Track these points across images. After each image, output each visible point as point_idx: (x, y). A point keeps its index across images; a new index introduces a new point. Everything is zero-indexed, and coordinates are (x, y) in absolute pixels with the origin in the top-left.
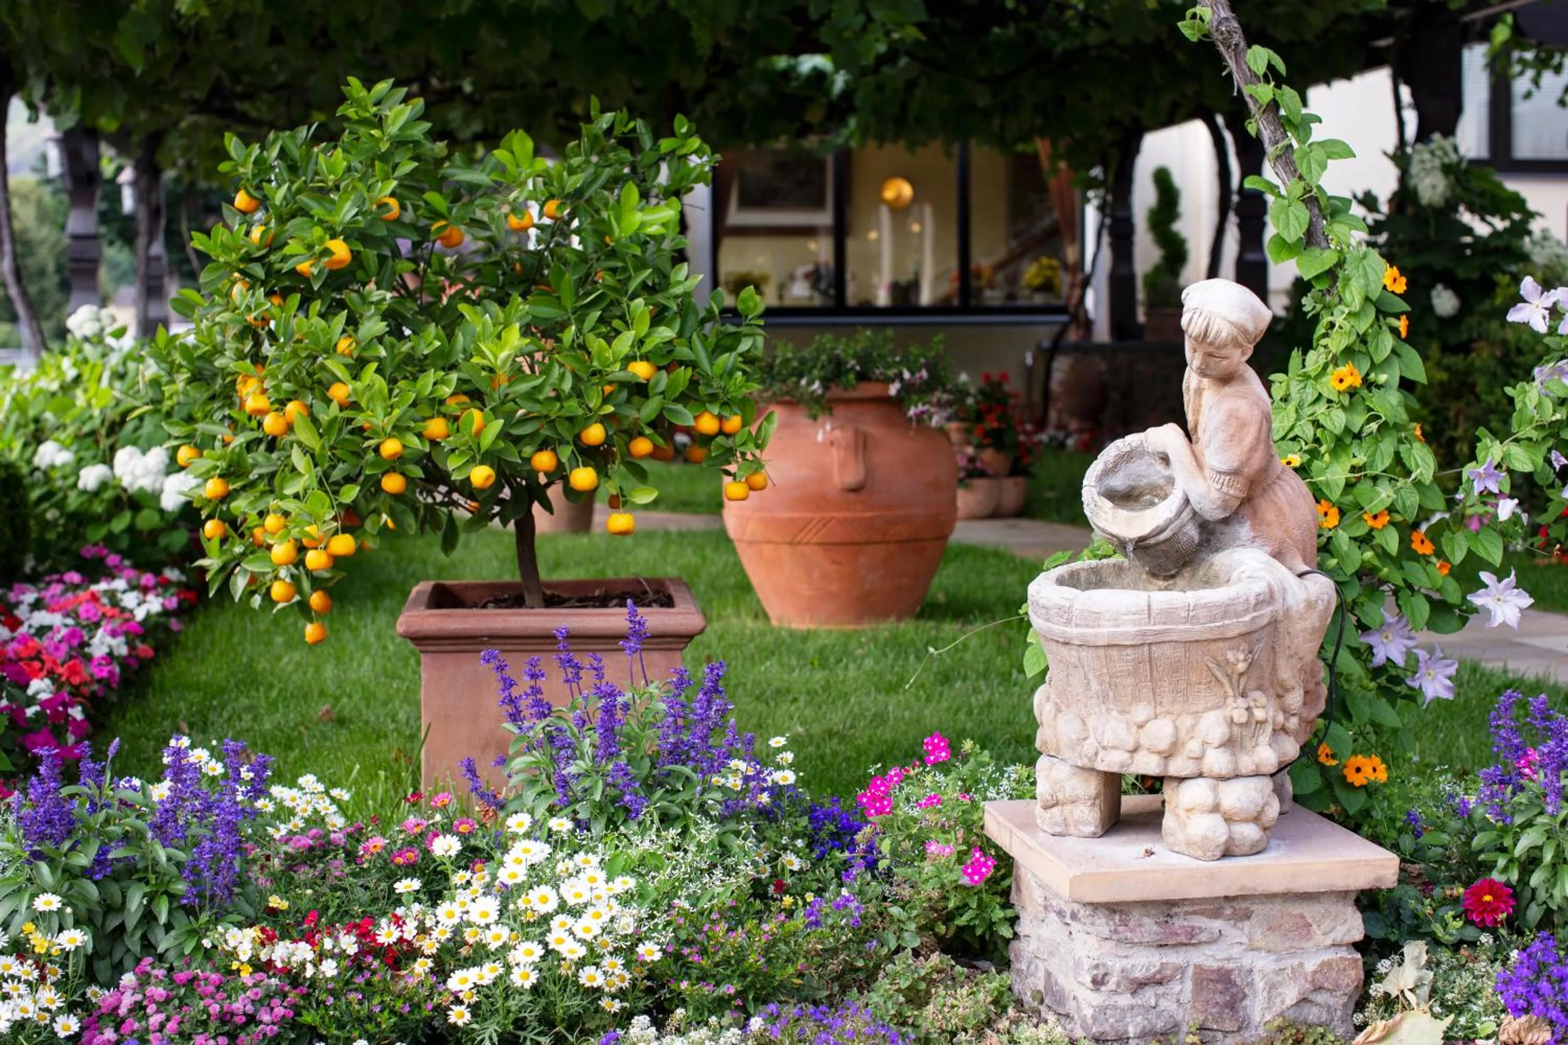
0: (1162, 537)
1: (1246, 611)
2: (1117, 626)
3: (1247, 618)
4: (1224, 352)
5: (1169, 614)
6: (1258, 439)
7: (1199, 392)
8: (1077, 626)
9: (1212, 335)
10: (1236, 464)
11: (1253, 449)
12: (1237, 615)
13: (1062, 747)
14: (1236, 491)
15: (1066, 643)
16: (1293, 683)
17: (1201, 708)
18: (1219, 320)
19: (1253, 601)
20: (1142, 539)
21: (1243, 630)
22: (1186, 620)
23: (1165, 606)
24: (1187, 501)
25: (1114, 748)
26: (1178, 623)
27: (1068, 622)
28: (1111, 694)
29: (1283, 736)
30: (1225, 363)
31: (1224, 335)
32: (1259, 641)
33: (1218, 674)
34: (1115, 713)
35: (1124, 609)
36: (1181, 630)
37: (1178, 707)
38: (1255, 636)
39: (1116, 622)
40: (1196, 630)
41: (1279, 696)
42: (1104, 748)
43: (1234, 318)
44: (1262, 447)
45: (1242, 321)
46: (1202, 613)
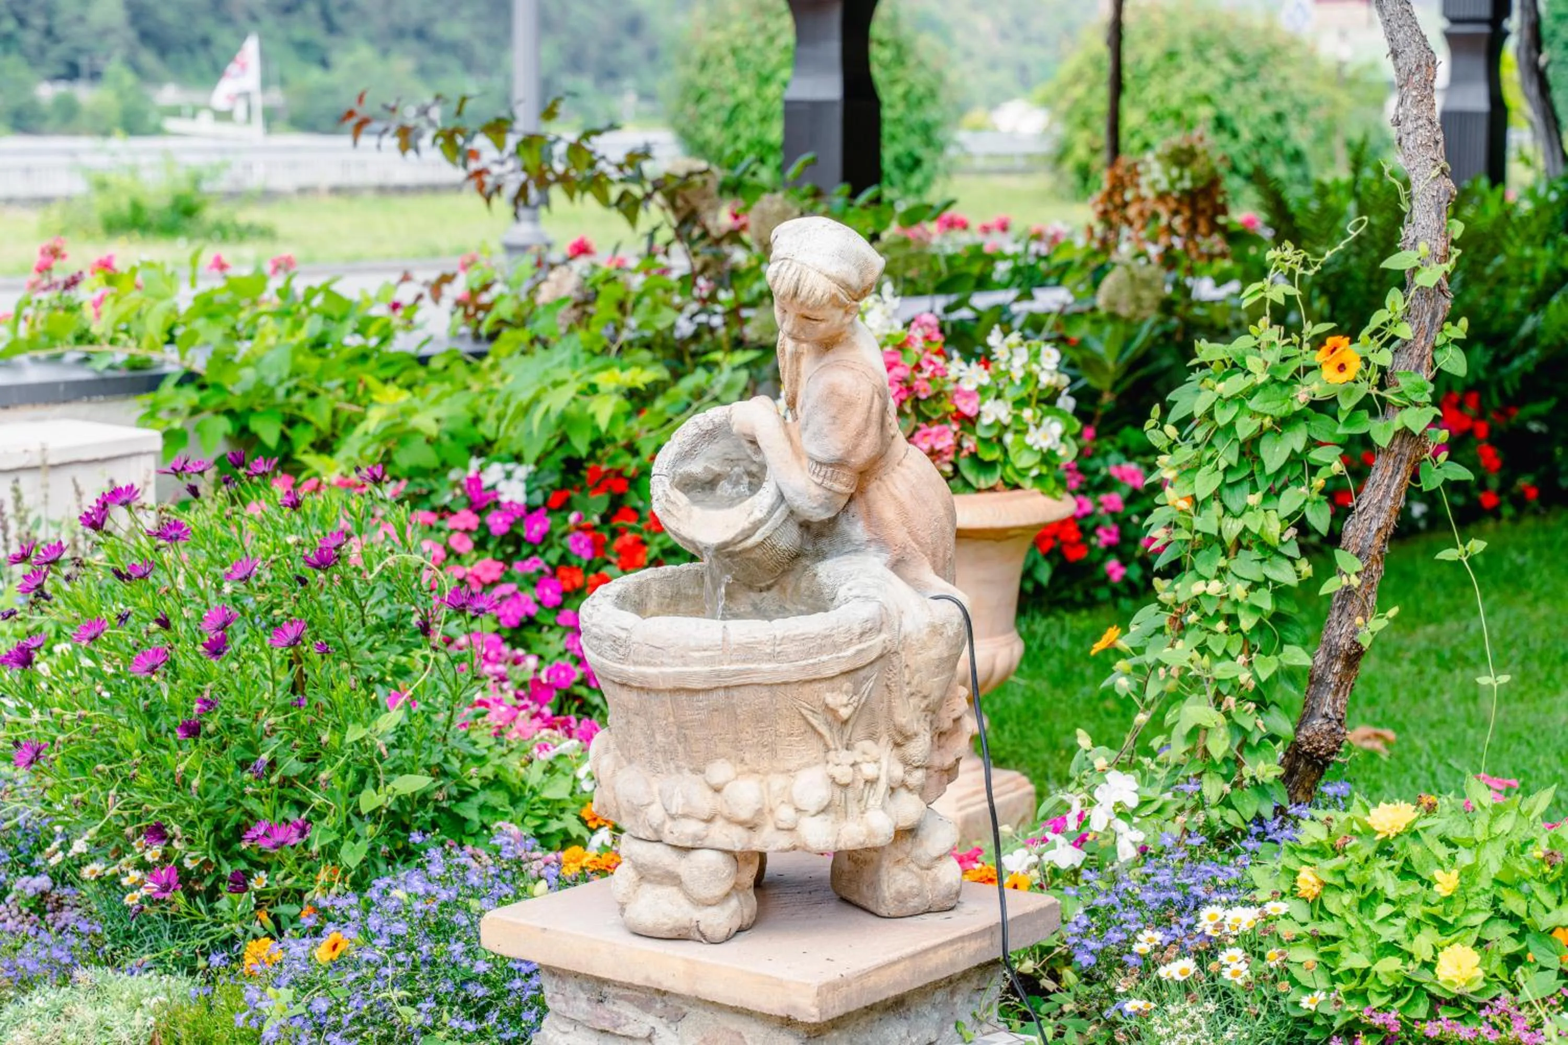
0: (750, 542)
1: (850, 643)
2: (685, 665)
3: (852, 650)
4: (819, 315)
5: (748, 651)
6: (867, 421)
7: (797, 357)
8: (635, 663)
9: (803, 293)
10: (839, 454)
11: (861, 434)
12: (836, 647)
13: (622, 813)
14: (842, 485)
15: (623, 685)
16: (916, 727)
17: (792, 764)
18: (813, 274)
19: (857, 630)
20: (725, 545)
21: (845, 667)
22: (773, 657)
23: (744, 640)
24: (781, 497)
25: (685, 816)
26: (761, 660)
27: (624, 659)
28: (680, 748)
29: (903, 794)
30: (822, 326)
31: (819, 293)
32: (867, 679)
33: (814, 722)
34: (686, 772)
35: (692, 644)
36: (766, 669)
37: (765, 764)
38: (862, 673)
39: (684, 660)
40: (786, 670)
41: (897, 745)
42: (673, 817)
43: (833, 270)
44: (874, 430)
45: (842, 275)
46: (790, 648)
